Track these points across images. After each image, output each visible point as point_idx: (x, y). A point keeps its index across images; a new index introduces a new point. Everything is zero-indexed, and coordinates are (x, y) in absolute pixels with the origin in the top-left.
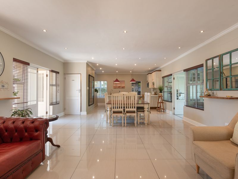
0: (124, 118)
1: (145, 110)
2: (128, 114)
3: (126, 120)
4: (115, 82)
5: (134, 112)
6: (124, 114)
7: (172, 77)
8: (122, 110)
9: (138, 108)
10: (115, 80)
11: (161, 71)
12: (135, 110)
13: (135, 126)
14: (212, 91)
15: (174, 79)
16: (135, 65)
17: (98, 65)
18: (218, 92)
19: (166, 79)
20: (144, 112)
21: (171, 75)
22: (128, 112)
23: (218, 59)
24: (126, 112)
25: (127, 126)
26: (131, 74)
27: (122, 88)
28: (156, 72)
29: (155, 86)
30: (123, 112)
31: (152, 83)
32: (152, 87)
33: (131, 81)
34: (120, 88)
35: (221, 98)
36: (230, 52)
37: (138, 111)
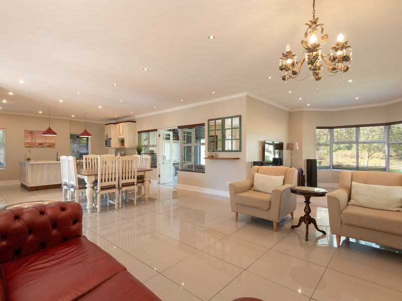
0: (118, 195)
1: (145, 179)
2: (124, 189)
4: (44, 134)
5: (133, 184)
6: (118, 189)
7: (157, 133)
8: (116, 183)
9: (139, 178)
10: (45, 129)
11: (135, 122)
12: (135, 180)
13: (134, 205)
14: (215, 153)
15: (159, 136)
16: (100, 107)
17: (11, 93)
18: (220, 153)
19: (144, 135)
20: (143, 182)
21: (156, 130)
22: (124, 185)
23: (220, 121)
24: (121, 186)
25: (122, 207)
26: (70, 120)
27: (49, 146)
28: (128, 123)
29: (126, 145)
30: (117, 186)
31: (119, 139)
32: (118, 146)
33: (82, 134)
34: (42, 147)
35: (223, 159)
36: (232, 117)
37: (138, 183)
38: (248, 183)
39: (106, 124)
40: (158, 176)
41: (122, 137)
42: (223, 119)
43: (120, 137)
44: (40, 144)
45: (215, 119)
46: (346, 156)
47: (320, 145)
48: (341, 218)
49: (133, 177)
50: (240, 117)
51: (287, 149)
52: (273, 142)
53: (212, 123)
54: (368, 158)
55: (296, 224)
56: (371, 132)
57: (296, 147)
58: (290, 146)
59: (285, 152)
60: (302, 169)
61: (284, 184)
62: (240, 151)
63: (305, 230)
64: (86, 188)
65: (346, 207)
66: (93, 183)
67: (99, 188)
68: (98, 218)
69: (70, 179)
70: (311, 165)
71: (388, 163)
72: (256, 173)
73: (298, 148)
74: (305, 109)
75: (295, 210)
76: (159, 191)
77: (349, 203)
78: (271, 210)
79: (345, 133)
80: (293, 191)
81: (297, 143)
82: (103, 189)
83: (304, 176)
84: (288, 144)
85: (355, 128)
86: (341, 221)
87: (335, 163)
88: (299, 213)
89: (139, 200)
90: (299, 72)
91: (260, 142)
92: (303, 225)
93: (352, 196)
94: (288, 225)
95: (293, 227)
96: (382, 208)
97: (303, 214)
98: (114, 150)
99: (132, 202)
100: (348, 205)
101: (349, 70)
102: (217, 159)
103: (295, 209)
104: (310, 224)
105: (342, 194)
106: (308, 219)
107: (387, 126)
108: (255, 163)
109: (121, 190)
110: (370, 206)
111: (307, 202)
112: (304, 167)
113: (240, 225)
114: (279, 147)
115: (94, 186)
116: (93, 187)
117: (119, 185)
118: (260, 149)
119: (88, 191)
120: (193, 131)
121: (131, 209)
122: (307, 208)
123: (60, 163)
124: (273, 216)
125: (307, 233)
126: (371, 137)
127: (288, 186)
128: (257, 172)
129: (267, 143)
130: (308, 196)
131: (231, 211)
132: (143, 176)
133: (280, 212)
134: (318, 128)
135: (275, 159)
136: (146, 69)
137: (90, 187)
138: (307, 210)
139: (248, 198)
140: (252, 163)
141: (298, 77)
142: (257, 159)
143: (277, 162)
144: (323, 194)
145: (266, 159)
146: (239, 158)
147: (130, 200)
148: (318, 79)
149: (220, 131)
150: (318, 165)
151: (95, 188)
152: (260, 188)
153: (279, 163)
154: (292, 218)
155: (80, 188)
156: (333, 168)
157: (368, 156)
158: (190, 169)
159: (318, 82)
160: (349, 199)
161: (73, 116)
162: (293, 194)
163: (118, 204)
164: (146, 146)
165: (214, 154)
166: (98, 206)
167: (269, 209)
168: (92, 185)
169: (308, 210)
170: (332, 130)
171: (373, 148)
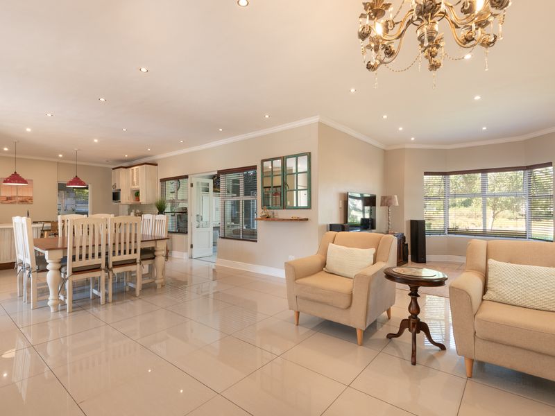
0: (106, 281)
1: (156, 253)
2: (117, 271)
3: (113, 284)
4: (5, 182)
5: (133, 262)
6: (106, 271)
7: (189, 181)
8: (102, 261)
9: (144, 251)
11: (156, 165)
12: (138, 256)
13: (135, 296)
14: (272, 210)
15: (192, 185)
16: (96, 141)
18: (278, 211)
19: (170, 186)
20: (153, 258)
21: (186, 177)
22: (116, 265)
23: (279, 161)
24: (111, 266)
25: (113, 301)
26: (58, 163)
27: (22, 202)
28: (144, 166)
29: (143, 200)
30: (103, 266)
31: (132, 191)
32: (132, 201)
33: (71, 183)
34: (11, 203)
35: (283, 220)
36: (296, 156)
37: (142, 260)
38: (318, 261)
39: (113, 169)
40: (189, 246)
41: (136, 187)
42: (284, 160)
43: (133, 187)
44: (8, 199)
45: (272, 160)
46: (461, 215)
47: (429, 198)
48: (474, 329)
49: (133, 251)
50: (309, 155)
51: (381, 205)
52: (362, 195)
53: (268, 165)
54: (494, 217)
55: (396, 331)
56: (497, 182)
57: (395, 202)
58: (386, 200)
59: (379, 209)
60: (403, 234)
61: (374, 263)
62: (309, 207)
63: (410, 341)
64: (48, 271)
65: (481, 305)
66: (60, 263)
67: (69, 270)
68: (67, 321)
69: (26, 256)
70: (418, 228)
71: (529, 226)
72: (331, 244)
73: (397, 204)
74: (407, 146)
75: (394, 303)
76: (191, 269)
77: (485, 297)
78: (352, 308)
79: (463, 183)
80: (390, 276)
81: (396, 196)
82: (76, 271)
83: (407, 244)
84: (384, 198)
85: (480, 174)
86: (475, 333)
87: (451, 226)
88: (401, 310)
89: (145, 287)
90: (399, 48)
91: (341, 194)
92: (407, 334)
93: (490, 285)
94: (382, 333)
95: (390, 336)
96: (544, 307)
97: (407, 315)
98: (126, 208)
99: (133, 290)
100: (483, 300)
101: (500, 39)
102: (274, 220)
103: (392, 303)
104: (419, 332)
105: (472, 282)
106: (416, 325)
107: (527, 171)
108: (332, 227)
109: (110, 272)
110: (522, 303)
111: (414, 294)
112: (407, 233)
113: (303, 331)
114: (370, 201)
115: (62, 267)
116: (60, 270)
117: (107, 264)
118: (341, 205)
119: (50, 276)
120: (240, 177)
121: (132, 303)
122: (414, 305)
123: (12, 229)
124: (356, 319)
125: (414, 351)
126: (496, 189)
127: (381, 266)
128: (333, 243)
129: (352, 197)
130: (415, 284)
131: (288, 307)
132: (153, 248)
133: (367, 310)
134: (426, 174)
135: (363, 220)
136: (144, 70)
137: (54, 269)
138: (413, 308)
139: (315, 288)
140: (327, 226)
141: (395, 63)
142: (336, 220)
143: (368, 225)
144: (440, 283)
145: (349, 221)
146: (307, 220)
147: (130, 288)
148: (434, 67)
149: (280, 178)
150: (426, 229)
151: (63, 269)
152: (336, 270)
153: (370, 226)
154: (389, 318)
155: (39, 271)
156: (449, 233)
157: (492, 215)
158: (235, 236)
159: (433, 73)
160: (485, 290)
161: (61, 156)
162: (389, 282)
163: (106, 295)
164: (173, 202)
165: (270, 212)
166: (67, 301)
167: (350, 306)
168: (58, 266)
169: (415, 309)
170: (447, 177)
171: (500, 205)
